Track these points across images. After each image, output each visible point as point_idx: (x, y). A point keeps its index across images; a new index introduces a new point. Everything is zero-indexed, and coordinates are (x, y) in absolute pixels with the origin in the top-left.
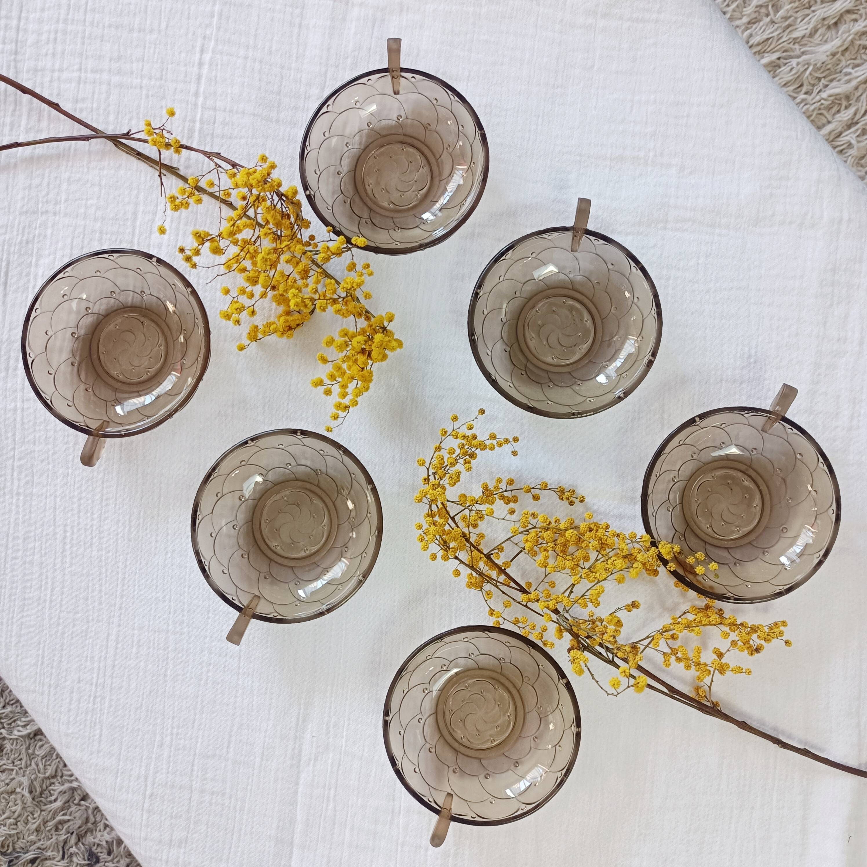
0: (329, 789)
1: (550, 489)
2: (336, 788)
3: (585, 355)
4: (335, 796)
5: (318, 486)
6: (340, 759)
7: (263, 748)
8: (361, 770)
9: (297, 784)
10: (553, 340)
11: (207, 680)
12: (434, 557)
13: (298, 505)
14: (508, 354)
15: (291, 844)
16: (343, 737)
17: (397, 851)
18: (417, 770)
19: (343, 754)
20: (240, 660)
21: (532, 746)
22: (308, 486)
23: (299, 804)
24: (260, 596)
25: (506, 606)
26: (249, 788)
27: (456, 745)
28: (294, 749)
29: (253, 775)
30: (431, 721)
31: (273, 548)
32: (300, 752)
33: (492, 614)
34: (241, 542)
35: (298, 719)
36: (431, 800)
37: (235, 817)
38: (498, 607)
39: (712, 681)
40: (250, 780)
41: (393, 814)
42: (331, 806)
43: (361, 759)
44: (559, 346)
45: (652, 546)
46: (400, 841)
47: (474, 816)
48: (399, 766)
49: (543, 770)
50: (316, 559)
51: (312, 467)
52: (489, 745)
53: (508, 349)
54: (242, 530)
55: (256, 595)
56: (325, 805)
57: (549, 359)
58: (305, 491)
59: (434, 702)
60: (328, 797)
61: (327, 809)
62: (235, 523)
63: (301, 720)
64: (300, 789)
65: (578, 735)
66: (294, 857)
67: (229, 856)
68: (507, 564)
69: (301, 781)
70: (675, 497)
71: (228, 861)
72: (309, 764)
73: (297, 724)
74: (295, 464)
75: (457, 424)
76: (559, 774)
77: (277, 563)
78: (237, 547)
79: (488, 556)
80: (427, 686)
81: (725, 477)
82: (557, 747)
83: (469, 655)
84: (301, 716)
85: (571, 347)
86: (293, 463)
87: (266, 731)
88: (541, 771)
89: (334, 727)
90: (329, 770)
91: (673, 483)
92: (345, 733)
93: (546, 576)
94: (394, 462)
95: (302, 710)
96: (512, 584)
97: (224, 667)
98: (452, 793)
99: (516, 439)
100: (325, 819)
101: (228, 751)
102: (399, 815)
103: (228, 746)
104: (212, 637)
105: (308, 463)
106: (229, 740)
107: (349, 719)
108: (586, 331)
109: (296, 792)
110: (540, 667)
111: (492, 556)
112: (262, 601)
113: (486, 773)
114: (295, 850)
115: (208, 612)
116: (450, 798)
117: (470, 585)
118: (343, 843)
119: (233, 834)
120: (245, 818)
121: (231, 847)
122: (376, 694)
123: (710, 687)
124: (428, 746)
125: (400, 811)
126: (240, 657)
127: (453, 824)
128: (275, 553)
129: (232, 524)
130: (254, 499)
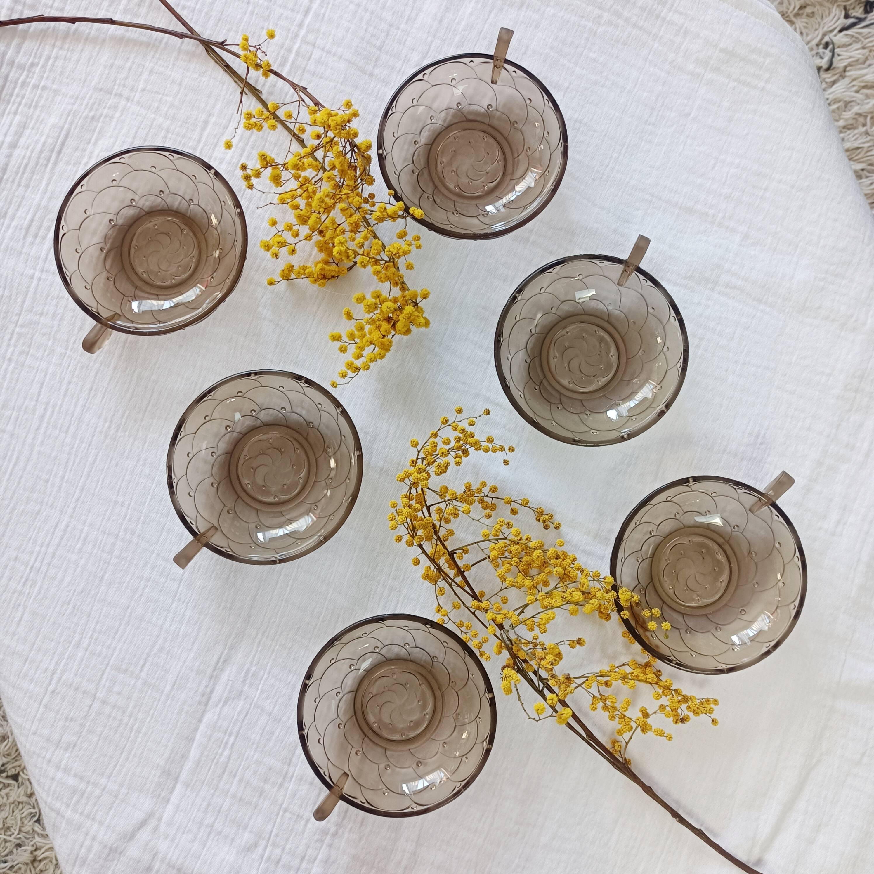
0: (230, 736)
1: (529, 507)
2: (237, 737)
3: (601, 389)
4: (233, 744)
5: (306, 439)
6: (249, 709)
7: (177, 677)
8: (266, 727)
9: (200, 721)
10: (574, 364)
11: (141, 595)
12: (399, 539)
13: (281, 452)
14: (527, 365)
15: (176, 779)
16: (258, 689)
17: (278, 815)
18: (321, 741)
19: (253, 705)
20: (179, 585)
21: (440, 751)
22: (296, 435)
23: (196, 741)
24: (219, 528)
25: (455, 607)
26: (152, 712)
27: (366, 729)
28: (207, 686)
29: (159, 700)
30: (348, 698)
31: (245, 486)
32: (212, 691)
33: (439, 610)
34: (215, 470)
35: (220, 658)
36: (327, 774)
37: (129, 737)
38: (447, 607)
39: (631, 738)
40: (155, 705)
41: (284, 778)
42: (227, 753)
43: (270, 715)
44: (579, 373)
45: (612, 589)
46: (284, 806)
47: (364, 801)
48: (305, 732)
49: (445, 775)
50: (283, 509)
51: (305, 417)
52: (396, 737)
53: (529, 361)
54: (219, 459)
55: (214, 526)
56: (220, 750)
57: (565, 382)
58: (292, 440)
59: (357, 682)
60: (226, 743)
61: (221, 755)
62: (214, 450)
63: (222, 660)
64: (202, 727)
65: (488, 752)
66: (176, 792)
67: (112, 772)
68: (468, 568)
69: (205, 720)
70: (648, 549)
71: (109, 777)
72: (217, 706)
73: (217, 663)
74: (290, 410)
75: (460, 417)
76: (458, 785)
77: (243, 501)
78: (209, 474)
79: (451, 554)
80: (354, 662)
81: (701, 545)
82: (464, 758)
83: (405, 645)
84: (223, 656)
85: (590, 376)
86: (288, 409)
87: (185, 662)
88: (443, 775)
89: (252, 676)
90: (235, 717)
91: (649, 536)
92: (261, 686)
93: (501, 590)
94: (386, 437)
95: (226, 651)
96: (467, 588)
97: (162, 587)
98: (349, 773)
99: (512, 449)
100: (216, 764)
101: (141, 671)
102: (291, 781)
103: (143, 666)
104: (158, 555)
105: (304, 413)
106: (146, 660)
107: (269, 673)
108: (609, 366)
109: (196, 730)
110: (470, 675)
111: (455, 555)
112: (219, 533)
113: (387, 763)
114: (179, 786)
115: (163, 529)
116: (346, 778)
117: (426, 577)
118: (227, 793)
119: (122, 753)
120: (139, 740)
121: (116, 765)
122: (303, 656)
123: (627, 743)
124: (338, 721)
125: (292, 777)
126: (180, 582)
127: (341, 803)
128: (245, 491)
129: (212, 450)
130: (240, 433)
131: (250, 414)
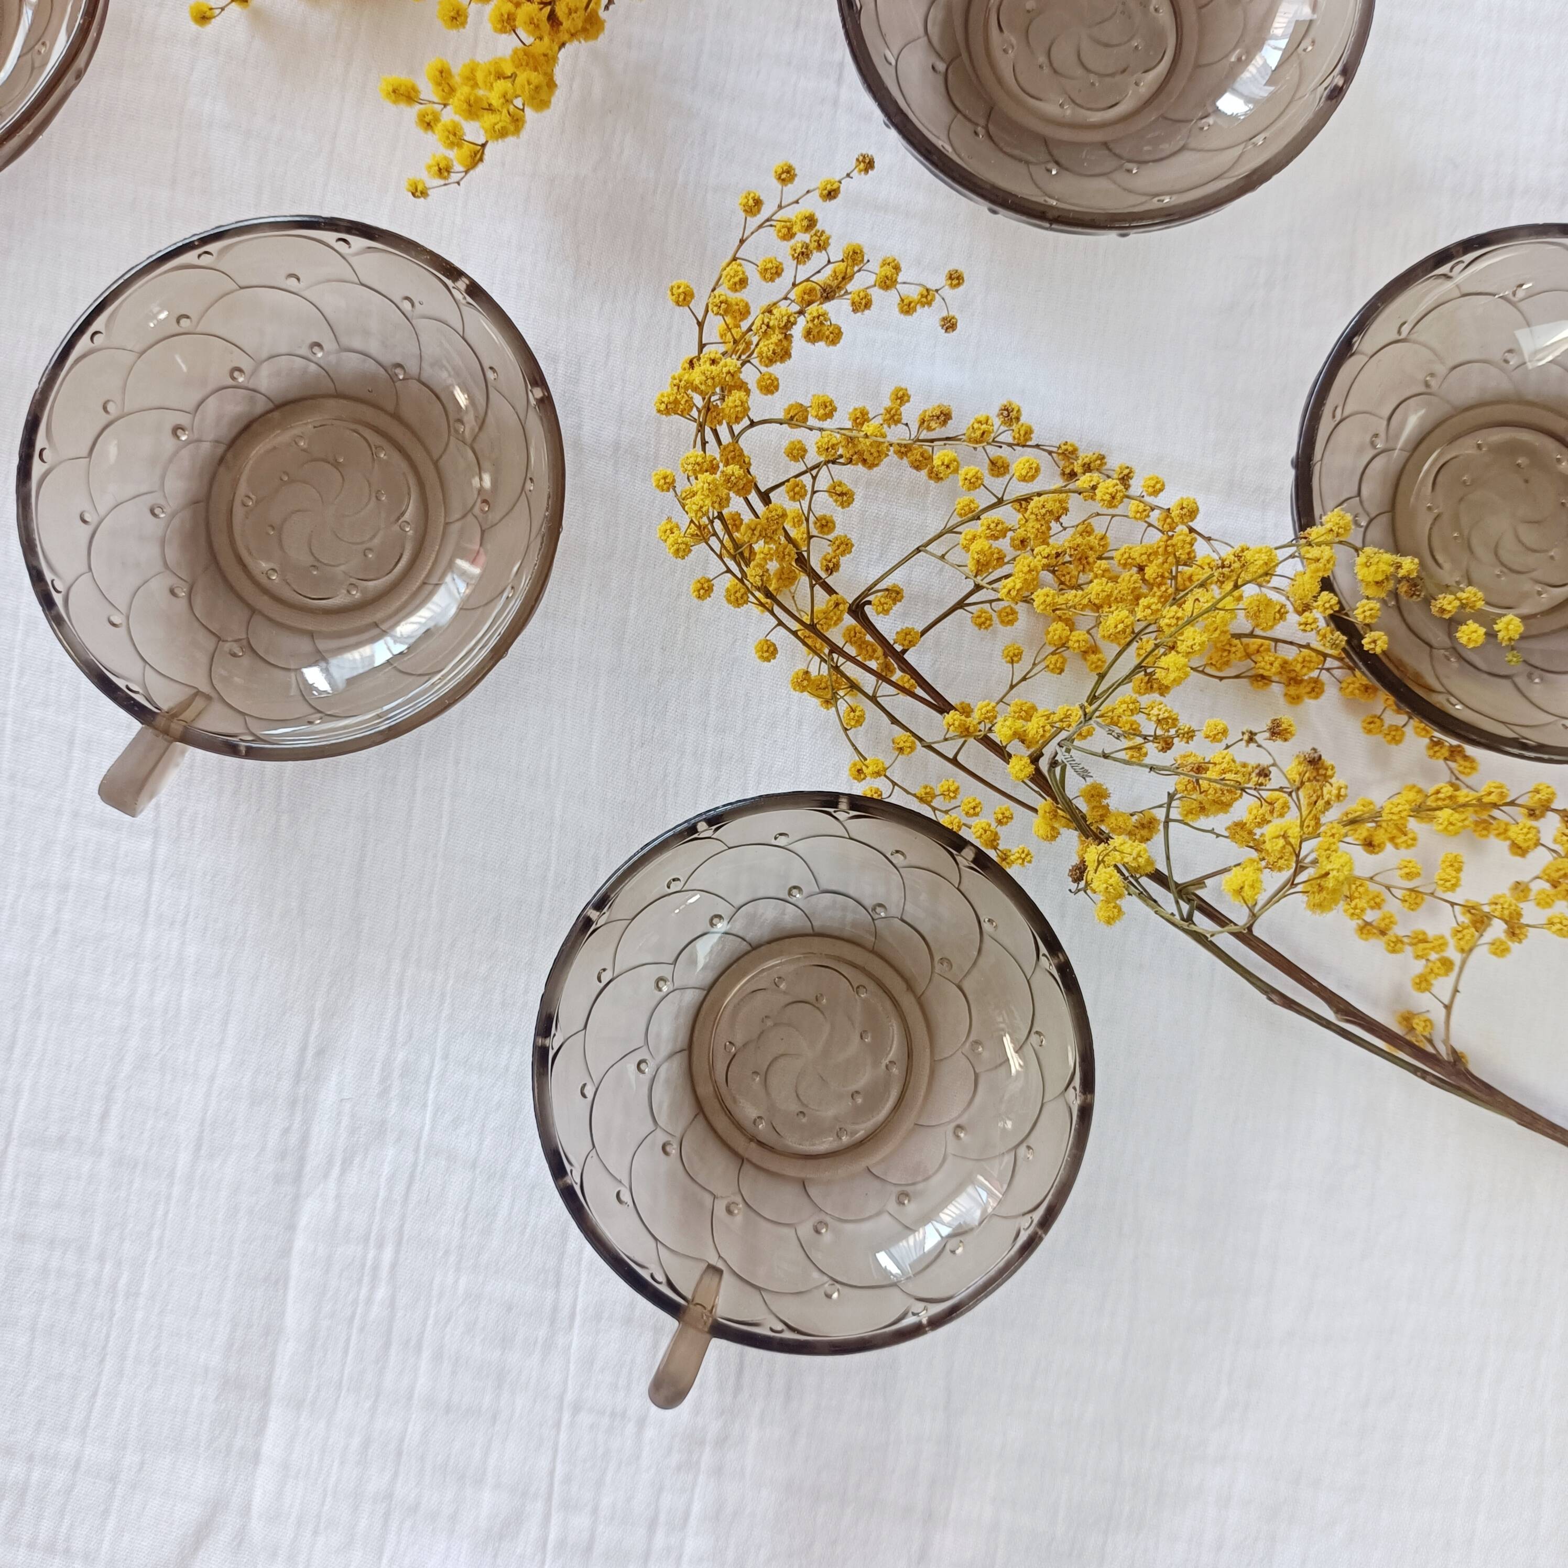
0: (380, 1246)
1: (1037, 446)
2: (399, 1243)
3: (1148, 103)
4: (394, 1265)
5: (396, 416)
6: (415, 1165)
7: (202, 1124)
8: (470, 1199)
9: (291, 1227)
10: (1064, 54)
11: (56, 931)
12: (705, 589)
13: (336, 465)
14: (940, 79)
15: (265, 1394)
16: (425, 1106)
17: (558, 1424)
18: (625, 1197)
19: (422, 1151)
20: (150, 881)
21: (950, 1150)
22: (368, 413)
23: (292, 1283)
24: (213, 694)
25: (901, 750)
26: (156, 1233)
27: (740, 1143)
28: (286, 1131)
29: (169, 1198)
30: (671, 1071)
31: (263, 580)
32: (305, 1140)
33: (860, 771)
34: (172, 554)
35: (304, 1049)
36: (660, 1277)
37: (112, 1313)
38: (877, 757)
39: (1456, 991)
40: (160, 1213)
41: (553, 1322)
42: (382, 1293)
43: (474, 1166)
44: (1080, 72)
46: (569, 1397)
47: (779, 1326)
48: (574, 1178)
49: (990, 1194)
50: (379, 616)
51: (381, 358)
52: (825, 1144)
53: (941, 67)
54: (176, 522)
55: (198, 693)
56: (364, 1292)
57: (1051, 107)
58: (361, 429)
59: (685, 1021)
60: (376, 1268)
61: (369, 1301)
62: (156, 499)
63: (310, 1052)
64: (300, 1242)
65: (1086, 1113)
66: (273, 1428)
67: (88, 1417)
68: (911, 638)
69: (303, 1220)
70: (1373, 490)
71: (83, 1431)
72: (326, 1176)
73: (301, 1062)
74: (334, 346)
75: (792, 191)
76: (1025, 1222)
77: (270, 619)
78: (158, 566)
79: (857, 609)
80: (666, 971)
81: (1511, 449)
82: (1022, 1150)
83: (790, 894)
84: (312, 1039)
85: (1112, 75)
86: (329, 344)
87: (212, 1079)
88: (984, 1195)
89: (402, 1076)
90: (382, 1194)
91: (1372, 452)
92: (431, 1095)
93: (1012, 687)
94: (608, 355)
95: (316, 1026)
96: (919, 692)
97: (107, 897)
98: (720, 1265)
99: (956, 279)
100: (362, 1329)
101: (102, 1130)
102: (571, 1326)
103: (105, 1116)
104: (76, 815)
105: (374, 348)
106: (108, 1099)
107: (446, 1057)
108: (1157, 35)
109: (286, 1252)
110: (986, 926)
111: (867, 609)
112: (217, 707)
113: (816, 1218)
114: (275, 1411)
115: (71, 743)
116: (716, 1280)
117: (804, 682)
118: (410, 1398)
119: (102, 1361)
120: (139, 1315)
121: (95, 1394)
122: (526, 992)
123: (1448, 1008)
124: (661, 1138)
125: (572, 1316)
126: (151, 873)
127: (718, 1345)
128: (265, 591)
129: (149, 500)
130: (217, 442)
131: (230, 382)
